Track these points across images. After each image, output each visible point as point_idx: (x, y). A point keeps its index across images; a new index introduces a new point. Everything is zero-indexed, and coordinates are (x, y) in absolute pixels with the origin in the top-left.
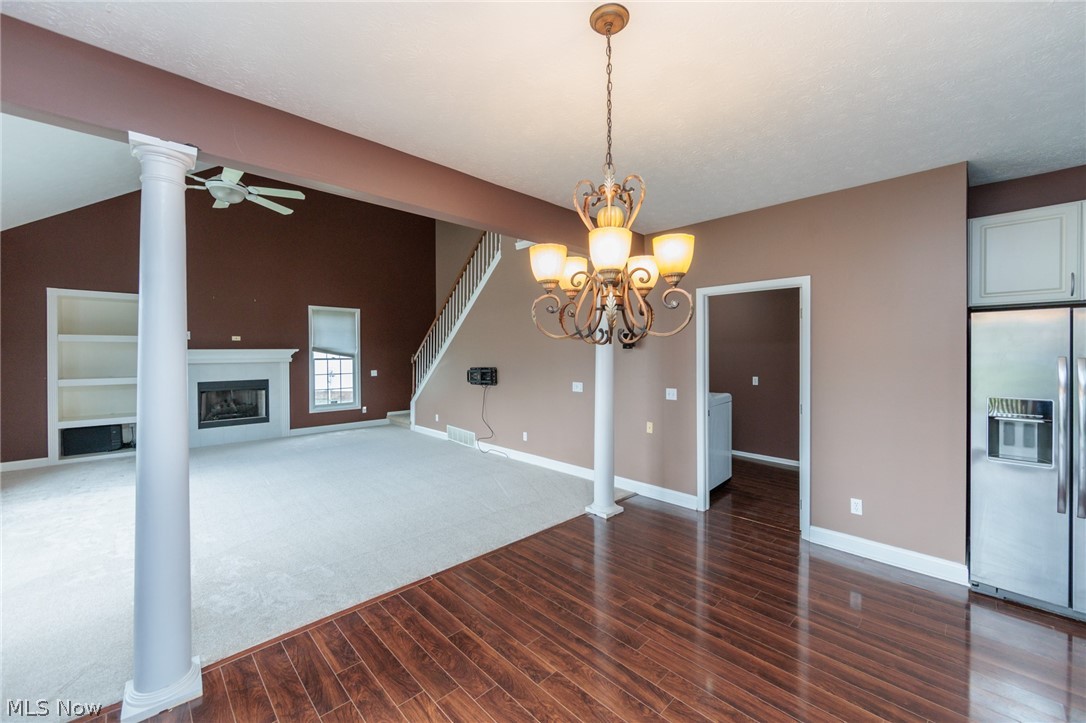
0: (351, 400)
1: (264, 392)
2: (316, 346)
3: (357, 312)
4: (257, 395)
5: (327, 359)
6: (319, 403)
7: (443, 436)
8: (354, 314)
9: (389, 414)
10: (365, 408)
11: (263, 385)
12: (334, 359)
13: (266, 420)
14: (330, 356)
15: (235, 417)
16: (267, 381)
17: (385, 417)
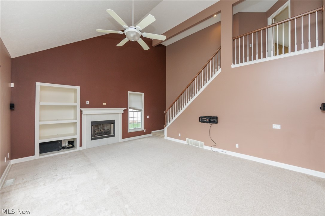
0: (140, 127)
1: (113, 125)
2: (130, 107)
3: (143, 94)
4: (111, 126)
5: (133, 112)
6: (131, 128)
7: (184, 142)
8: (142, 95)
9: (152, 132)
10: (145, 130)
11: (113, 122)
12: (135, 111)
13: (114, 136)
14: (134, 110)
15: (103, 135)
16: (115, 120)
17: (151, 133)
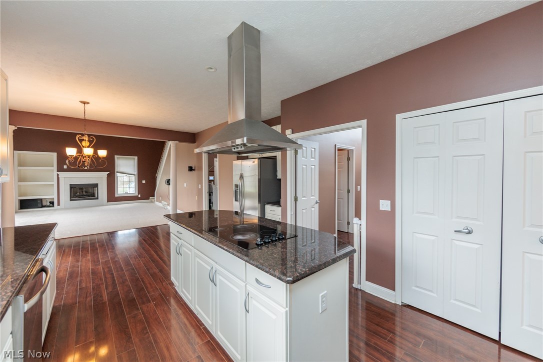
11: (96, 186)
